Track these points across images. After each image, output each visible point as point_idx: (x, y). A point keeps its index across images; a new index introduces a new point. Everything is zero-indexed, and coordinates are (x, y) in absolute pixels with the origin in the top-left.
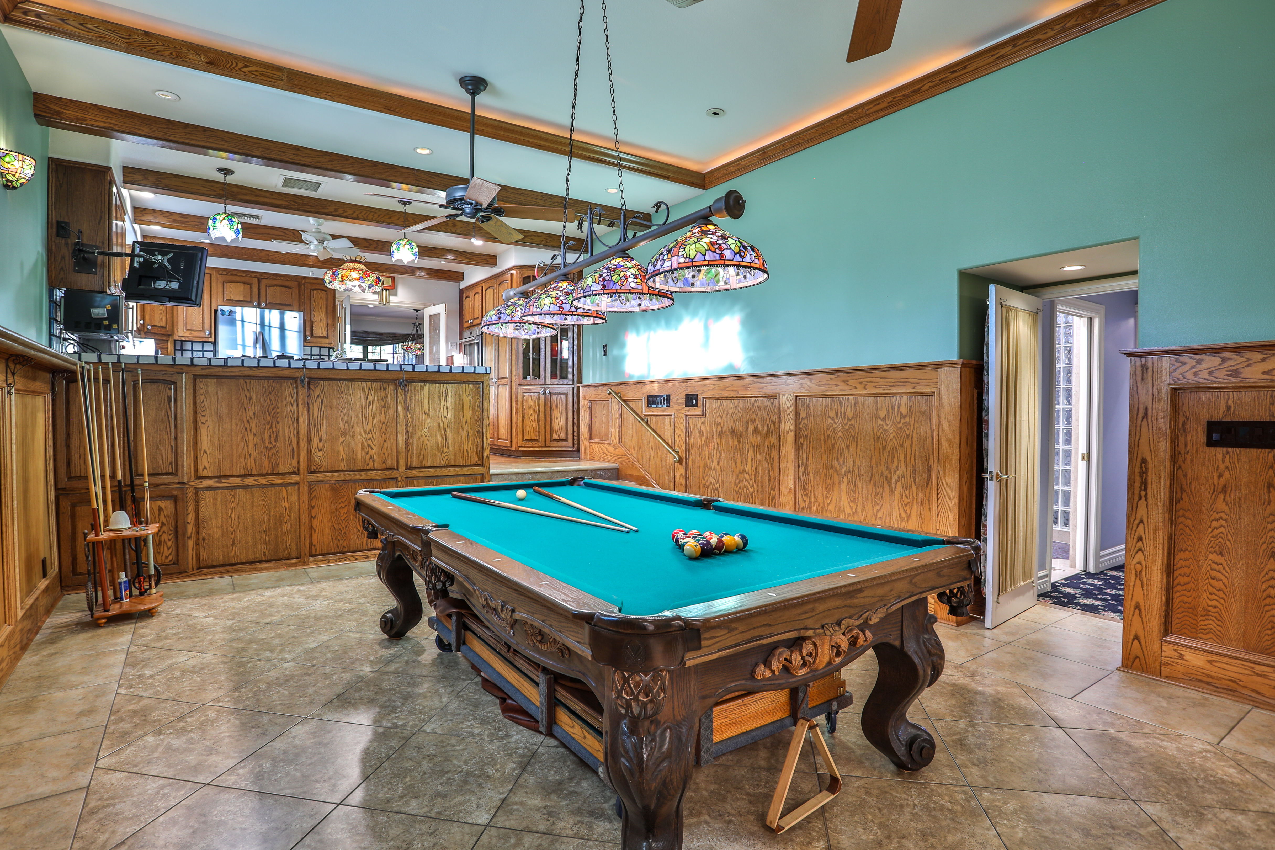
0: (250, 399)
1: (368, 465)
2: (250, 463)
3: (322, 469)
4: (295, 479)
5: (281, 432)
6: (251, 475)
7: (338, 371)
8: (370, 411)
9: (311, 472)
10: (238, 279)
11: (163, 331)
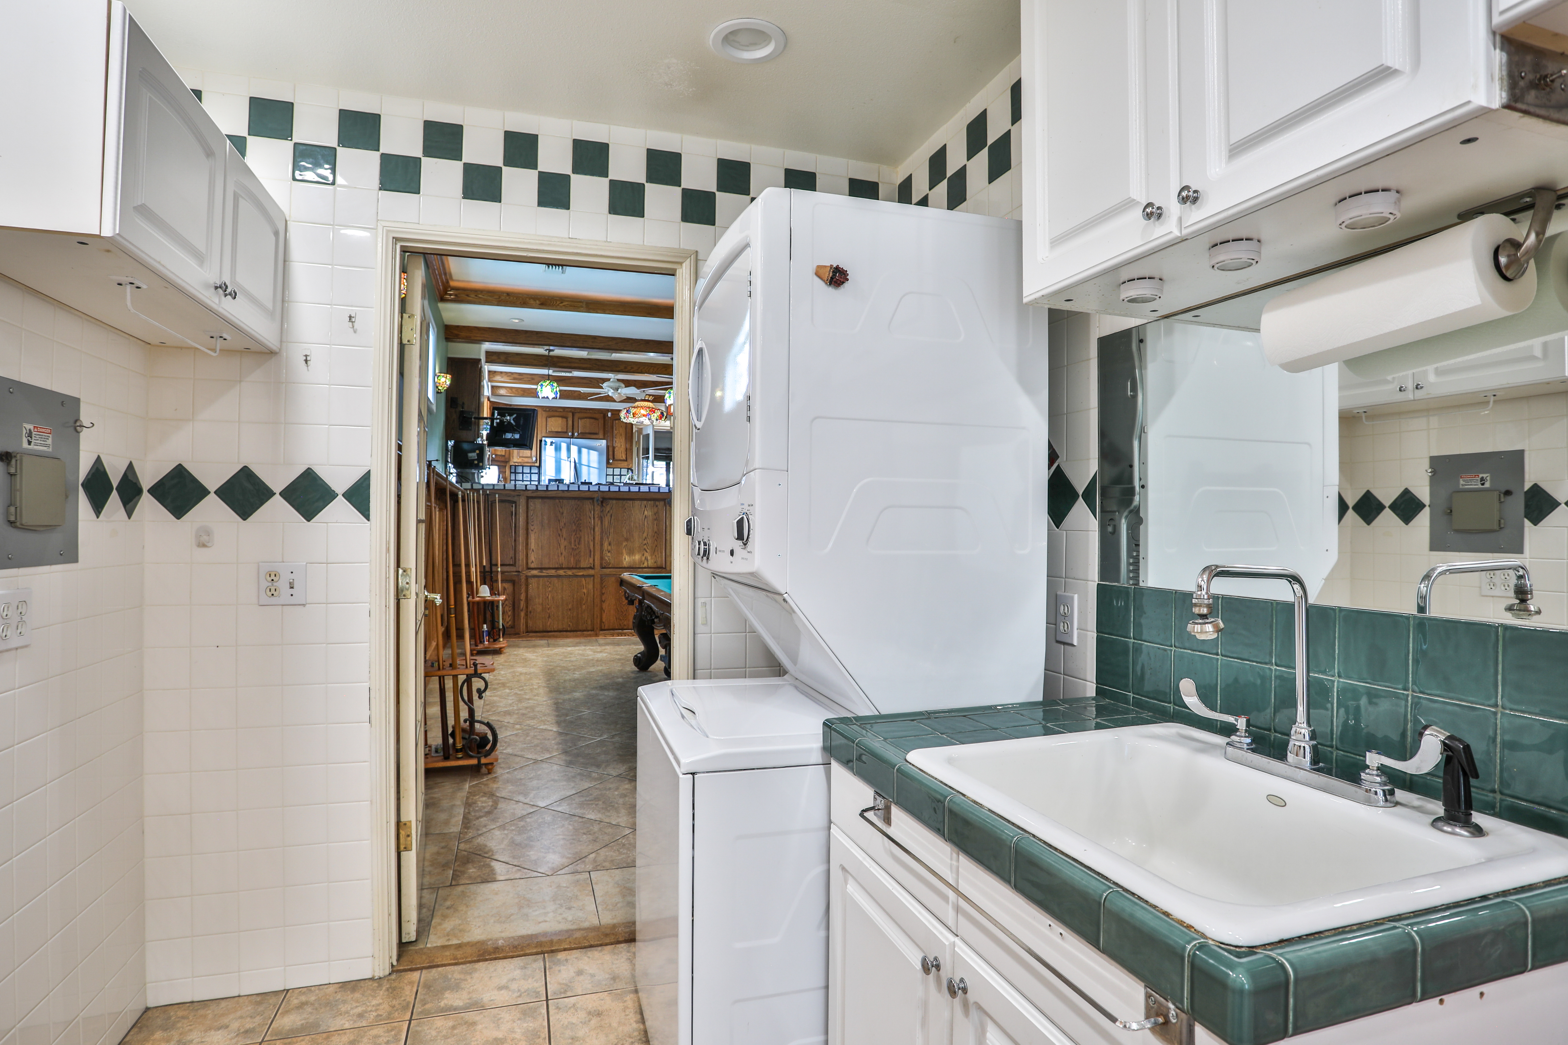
0: (562, 513)
1: (643, 564)
2: (562, 560)
3: (610, 566)
4: (591, 572)
5: (583, 537)
6: (562, 568)
7: (622, 493)
8: (646, 523)
9: (603, 568)
10: (557, 414)
11: (503, 459)
